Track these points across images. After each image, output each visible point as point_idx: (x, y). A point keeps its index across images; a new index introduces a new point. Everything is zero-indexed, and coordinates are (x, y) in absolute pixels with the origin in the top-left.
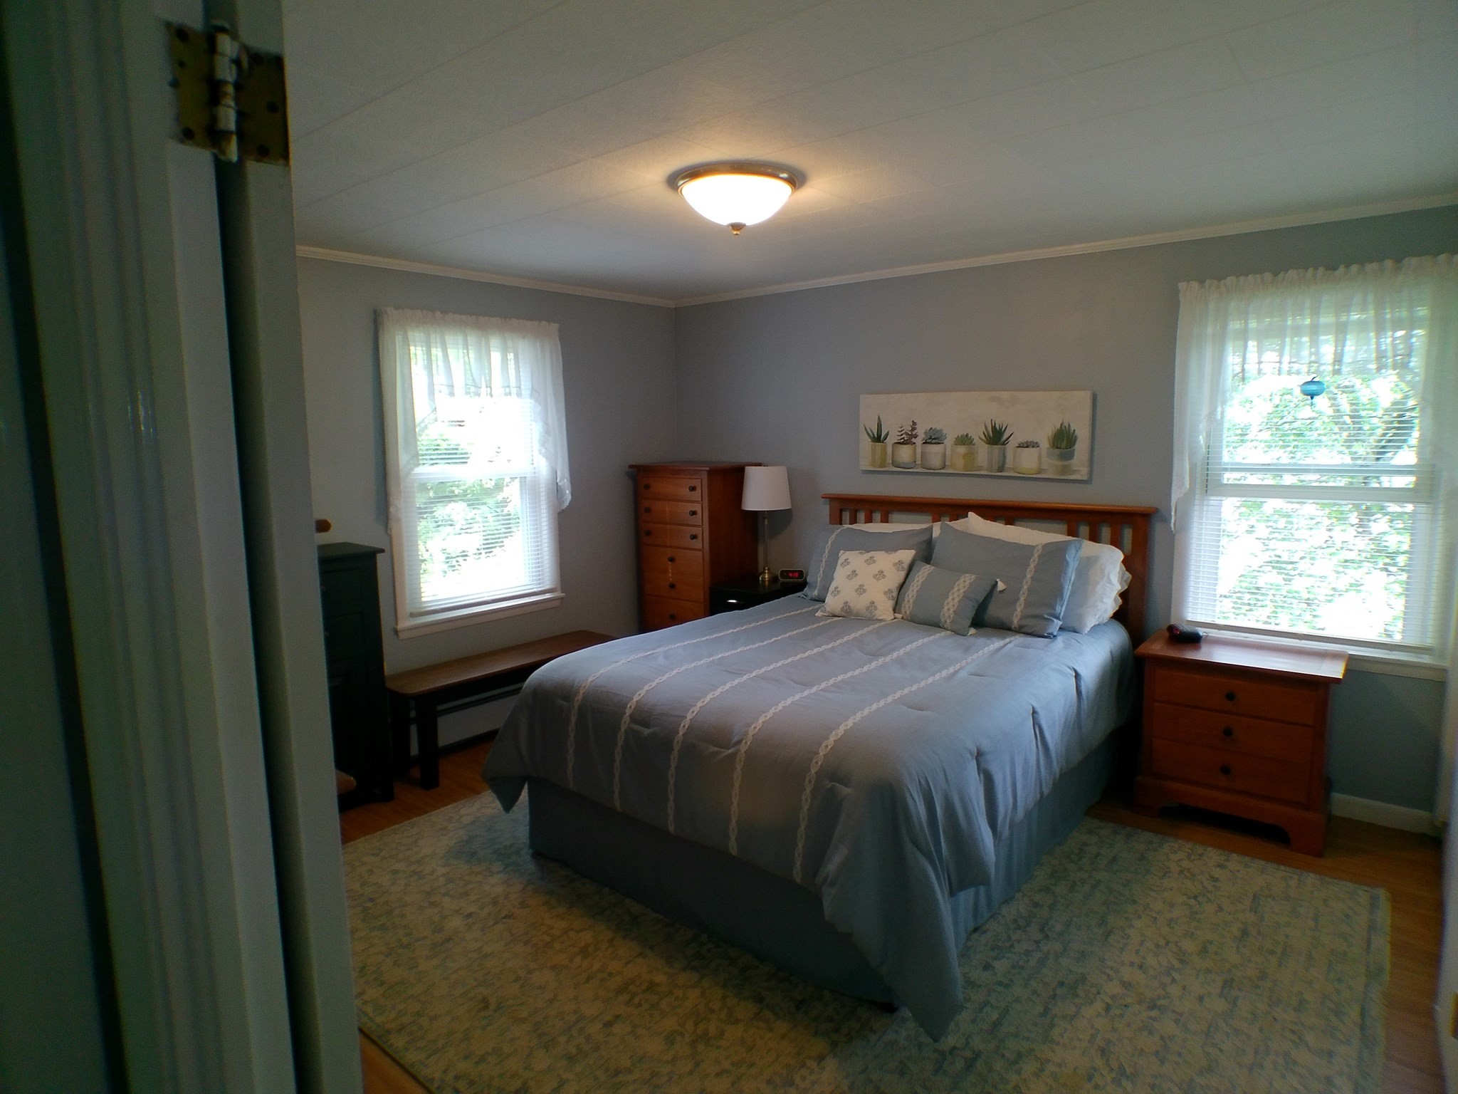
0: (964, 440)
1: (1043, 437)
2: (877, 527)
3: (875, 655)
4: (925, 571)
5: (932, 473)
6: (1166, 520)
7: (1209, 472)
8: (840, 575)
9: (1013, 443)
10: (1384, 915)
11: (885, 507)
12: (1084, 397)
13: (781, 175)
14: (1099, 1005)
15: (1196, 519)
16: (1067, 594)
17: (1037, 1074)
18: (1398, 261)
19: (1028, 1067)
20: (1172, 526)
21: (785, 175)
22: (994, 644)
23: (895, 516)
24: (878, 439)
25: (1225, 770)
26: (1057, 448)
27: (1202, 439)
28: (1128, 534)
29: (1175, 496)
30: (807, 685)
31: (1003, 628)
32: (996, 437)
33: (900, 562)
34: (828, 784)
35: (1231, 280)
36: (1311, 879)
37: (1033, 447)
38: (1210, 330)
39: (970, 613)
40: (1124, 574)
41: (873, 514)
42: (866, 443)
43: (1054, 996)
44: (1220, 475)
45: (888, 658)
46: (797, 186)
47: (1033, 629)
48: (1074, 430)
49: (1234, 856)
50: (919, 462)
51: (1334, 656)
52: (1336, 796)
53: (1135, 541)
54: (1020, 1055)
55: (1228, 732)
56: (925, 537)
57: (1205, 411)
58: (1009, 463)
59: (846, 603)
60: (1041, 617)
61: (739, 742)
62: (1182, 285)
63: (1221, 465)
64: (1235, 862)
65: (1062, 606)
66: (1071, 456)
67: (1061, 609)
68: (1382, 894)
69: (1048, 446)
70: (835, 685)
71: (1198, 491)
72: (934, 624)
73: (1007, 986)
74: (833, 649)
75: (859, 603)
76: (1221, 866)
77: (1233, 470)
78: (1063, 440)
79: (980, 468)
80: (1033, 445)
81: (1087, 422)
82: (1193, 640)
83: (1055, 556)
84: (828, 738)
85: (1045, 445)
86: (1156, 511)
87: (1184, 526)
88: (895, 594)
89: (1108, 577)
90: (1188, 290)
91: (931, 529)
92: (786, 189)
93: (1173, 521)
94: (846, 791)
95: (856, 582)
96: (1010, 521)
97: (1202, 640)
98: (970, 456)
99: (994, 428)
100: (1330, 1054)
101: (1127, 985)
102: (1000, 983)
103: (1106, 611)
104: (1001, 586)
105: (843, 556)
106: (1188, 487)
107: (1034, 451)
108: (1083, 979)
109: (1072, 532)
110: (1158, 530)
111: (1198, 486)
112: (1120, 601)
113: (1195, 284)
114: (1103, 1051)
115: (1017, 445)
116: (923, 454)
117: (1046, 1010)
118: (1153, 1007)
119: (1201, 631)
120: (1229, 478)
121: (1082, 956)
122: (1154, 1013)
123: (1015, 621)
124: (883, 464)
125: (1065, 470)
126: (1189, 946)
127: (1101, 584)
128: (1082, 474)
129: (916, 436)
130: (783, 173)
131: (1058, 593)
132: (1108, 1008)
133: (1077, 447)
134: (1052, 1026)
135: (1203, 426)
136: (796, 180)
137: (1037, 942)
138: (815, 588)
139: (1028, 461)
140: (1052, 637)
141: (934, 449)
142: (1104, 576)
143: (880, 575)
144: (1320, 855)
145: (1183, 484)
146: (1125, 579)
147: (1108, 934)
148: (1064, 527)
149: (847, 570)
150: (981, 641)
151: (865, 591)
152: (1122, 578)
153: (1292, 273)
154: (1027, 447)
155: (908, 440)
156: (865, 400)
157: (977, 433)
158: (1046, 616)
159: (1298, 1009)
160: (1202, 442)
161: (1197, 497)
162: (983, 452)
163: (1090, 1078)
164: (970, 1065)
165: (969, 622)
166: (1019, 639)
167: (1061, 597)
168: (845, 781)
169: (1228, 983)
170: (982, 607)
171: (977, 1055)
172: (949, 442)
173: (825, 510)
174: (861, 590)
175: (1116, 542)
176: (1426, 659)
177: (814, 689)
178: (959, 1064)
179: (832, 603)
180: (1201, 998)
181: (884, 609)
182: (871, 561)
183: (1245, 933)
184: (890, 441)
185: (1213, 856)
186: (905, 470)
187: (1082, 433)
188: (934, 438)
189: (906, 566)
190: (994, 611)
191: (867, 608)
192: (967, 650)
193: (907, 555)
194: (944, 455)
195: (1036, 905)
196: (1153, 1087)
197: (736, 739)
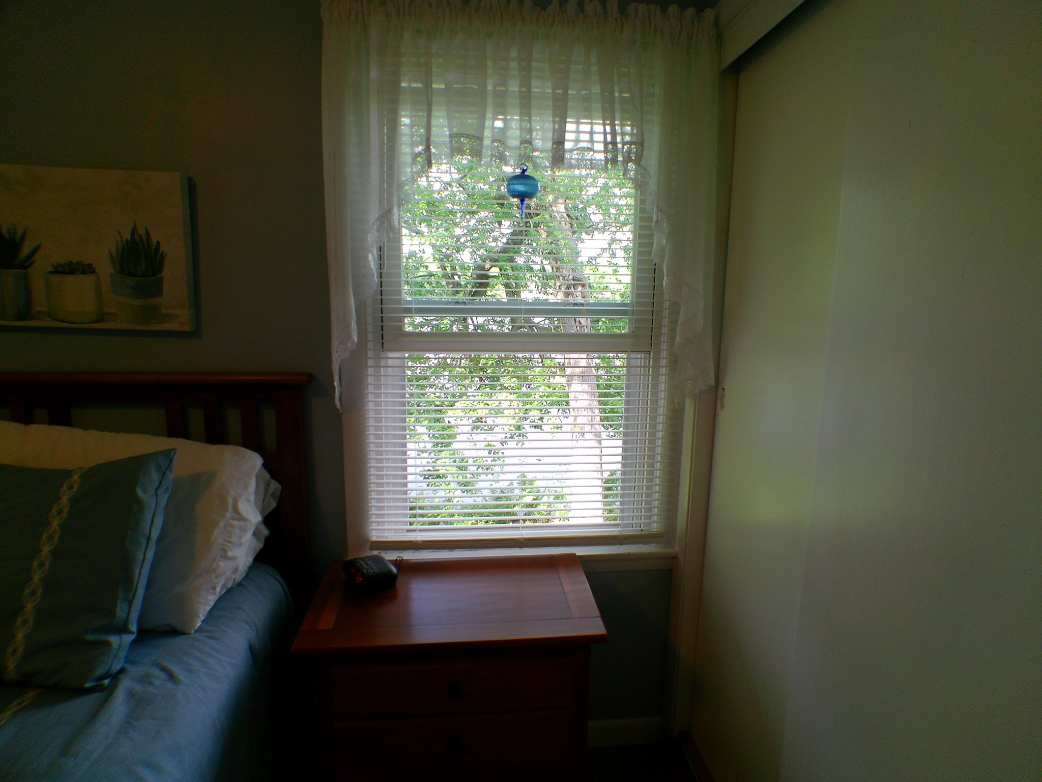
1: (102, 253)
6: (328, 392)
7: (383, 315)
9: (41, 265)
12: (171, 182)
15: (371, 389)
20: (337, 402)
26: (130, 274)
27: (372, 259)
28: (269, 419)
29: (338, 356)
32: (7, 253)
37: (83, 272)
38: (374, 74)
40: (268, 485)
44: (401, 320)
48: (158, 243)
53: (281, 431)
57: (373, 215)
63: (400, 304)
65: (130, 603)
66: (156, 289)
67: (130, 609)
69: (112, 271)
71: (370, 345)
77: (420, 311)
78: (140, 261)
80: (87, 269)
81: (181, 228)
82: (382, 585)
85: (106, 269)
86: (311, 377)
87: (355, 402)
89: (236, 510)
90: (335, 4)
93: (337, 395)
96: (61, 418)
103: (236, 570)
106: (356, 340)
107: (87, 281)
110: (316, 406)
111: (370, 337)
112: (265, 532)
115: (51, 269)
120: (411, 324)
123: (13, 665)
125: (150, 314)
127: (222, 524)
128: (182, 319)
133: (165, 273)
135: (372, 238)
139: (77, 300)
142: (226, 509)
145: (348, 336)
146: (271, 491)
152: (266, 491)
154: (72, 272)
158: (90, 637)
160: (372, 266)
161: (370, 354)
167: (129, 583)
175: (252, 442)
187: (173, 246)
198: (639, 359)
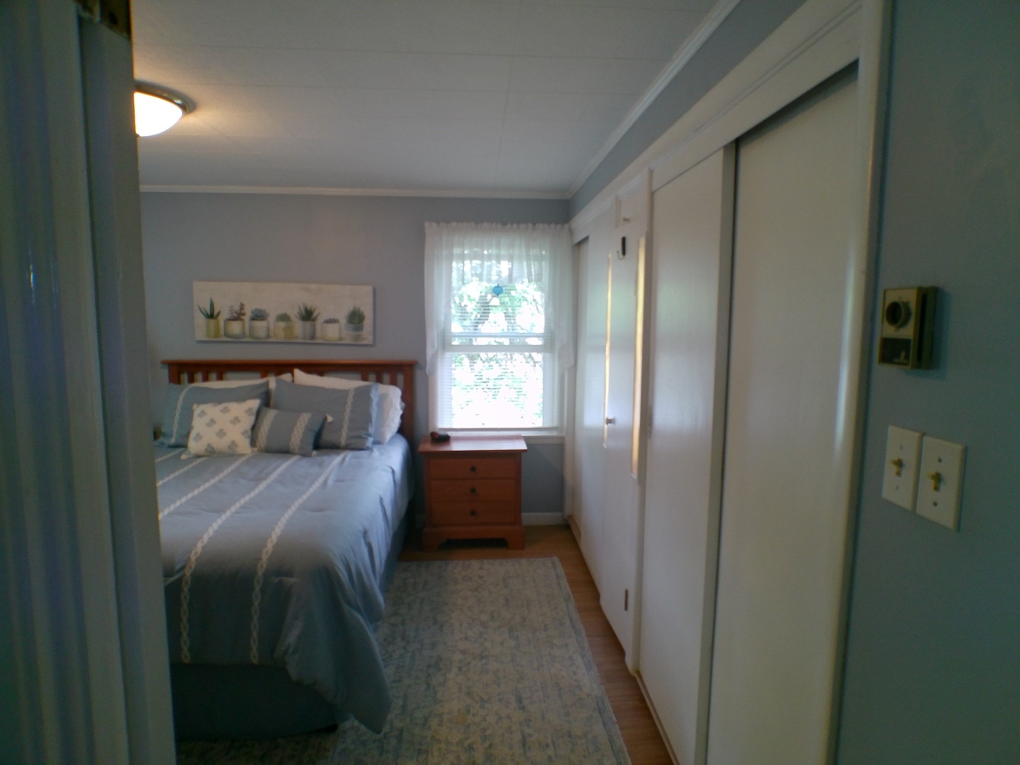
0: (284, 318)
1: (342, 316)
2: (214, 384)
3: (258, 480)
4: (270, 415)
5: (258, 341)
6: (423, 368)
7: (445, 338)
8: (198, 424)
9: (320, 320)
10: (560, 569)
11: (222, 369)
12: (368, 289)
13: (176, 101)
14: (455, 670)
15: (439, 366)
16: (374, 419)
17: (440, 724)
18: (534, 224)
19: (434, 723)
20: (426, 371)
21: (179, 102)
22: (336, 460)
23: (229, 375)
24: (211, 315)
25: (473, 513)
26: (352, 323)
28: (400, 377)
29: (430, 353)
30: (220, 511)
31: (335, 448)
32: (308, 315)
33: (250, 409)
34: (275, 580)
35: (454, 224)
36: (524, 561)
37: (335, 323)
38: (444, 253)
39: (311, 440)
40: (401, 404)
41: (209, 375)
42: (200, 319)
43: (429, 675)
44: (451, 340)
45: (269, 481)
46: (188, 110)
47: (357, 445)
48: (363, 312)
49: (485, 561)
50: (247, 333)
51: (518, 438)
52: (524, 515)
53: (405, 382)
54: (426, 720)
55: (473, 490)
56: (263, 390)
58: (319, 333)
59: (209, 445)
60: (360, 437)
61: (183, 568)
62: (427, 224)
63: (451, 334)
64: (487, 564)
65: (372, 428)
66: (361, 329)
67: (371, 430)
68: (556, 559)
69: (345, 322)
70: (242, 507)
71: (440, 350)
72: (286, 452)
73: (399, 681)
74: (220, 481)
75: (221, 444)
76: (481, 569)
78: (356, 318)
79: (297, 337)
80: (336, 321)
81: (371, 306)
82: (445, 439)
83: (363, 396)
84: (265, 546)
85: (343, 321)
86: (418, 362)
87: (434, 371)
88: (250, 433)
89: (395, 406)
90: (430, 228)
91: (267, 384)
92: (178, 112)
93: (426, 368)
94: (292, 580)
95: (216, 428)
96: (321, 374)
97: (451, 439)
98: (289, 329)
99: (306, 309)
100: (566, 645)
101: (464, 652)
102: (394, 681)
103: (395, 428)
104: (330, 419)
105: (198, 409)
107: (336, 326)
108: (440, 659)
109: (365, 379)
110: (418, 374)
112: (401, 421)
113: (434, 224)
114: (469, 694)
115: (323, 321)
116: (251, 328)
117: (428, 685)
118: (482, 658)
119: (450, 433)
120: (454, 342)
121: (433, 645)
122: (484, 661)
123: (343, 441)
124: (217, 335)
125: (358, 338)
126: (484, 618)
127: (392, 411)
128: (369, 340)
129: (244, 314)
130: (177, 99)
131: (368, 419)
132: (460, 669)
133: (365, 322)
134: (435, 693)
136: (187, 106)
137: (404, 648)
138: (171, 436)
139: (332, 332)
140: (369, 449)
141: (260, 325)
143: (236, 420)
144: (523, 548)
146: (402, 406)
147: (442, 626)
148: (359, 376)
149: (206, 419)
150: (326, 458)
151: (225, 434)
153: (485, 224)
154: (331, 322)
155: (238, 316)
156: (198, 286)
157: (293, 313)
158: (363, 436)
159: (546, 630)
162: (299, 327)
163: (468, 712)
164: (400, 738)
165: (311, 447)
166: (350, 455)
167: (371, 422)
168: (289, 574)
169: (511, 630)
170: (318, 435)
171: (401, 731)
172: (272, 318)
173: (165, 373)
174: (221, 433)
175: (393, 383)
176: (555, 433)
177: (228, 513)
178: (393, 741)
179: (194, 446)
180: (502, 643)
181: (244, 446)
182: (226, 410)
183: (507, 601)
184: (222, 318)
185: (475, 564)
186: (237, 340)
187: (368, 313)
188: (259, 316)
189: (255, 411)
190: (327, 437)
191: (229, 447)
192: (321, 465)
193: (255, 404)
194: (268, 329)
195: (394, 625)
196: (500, 700)
197: (178, 567)
198: (548, 355)
